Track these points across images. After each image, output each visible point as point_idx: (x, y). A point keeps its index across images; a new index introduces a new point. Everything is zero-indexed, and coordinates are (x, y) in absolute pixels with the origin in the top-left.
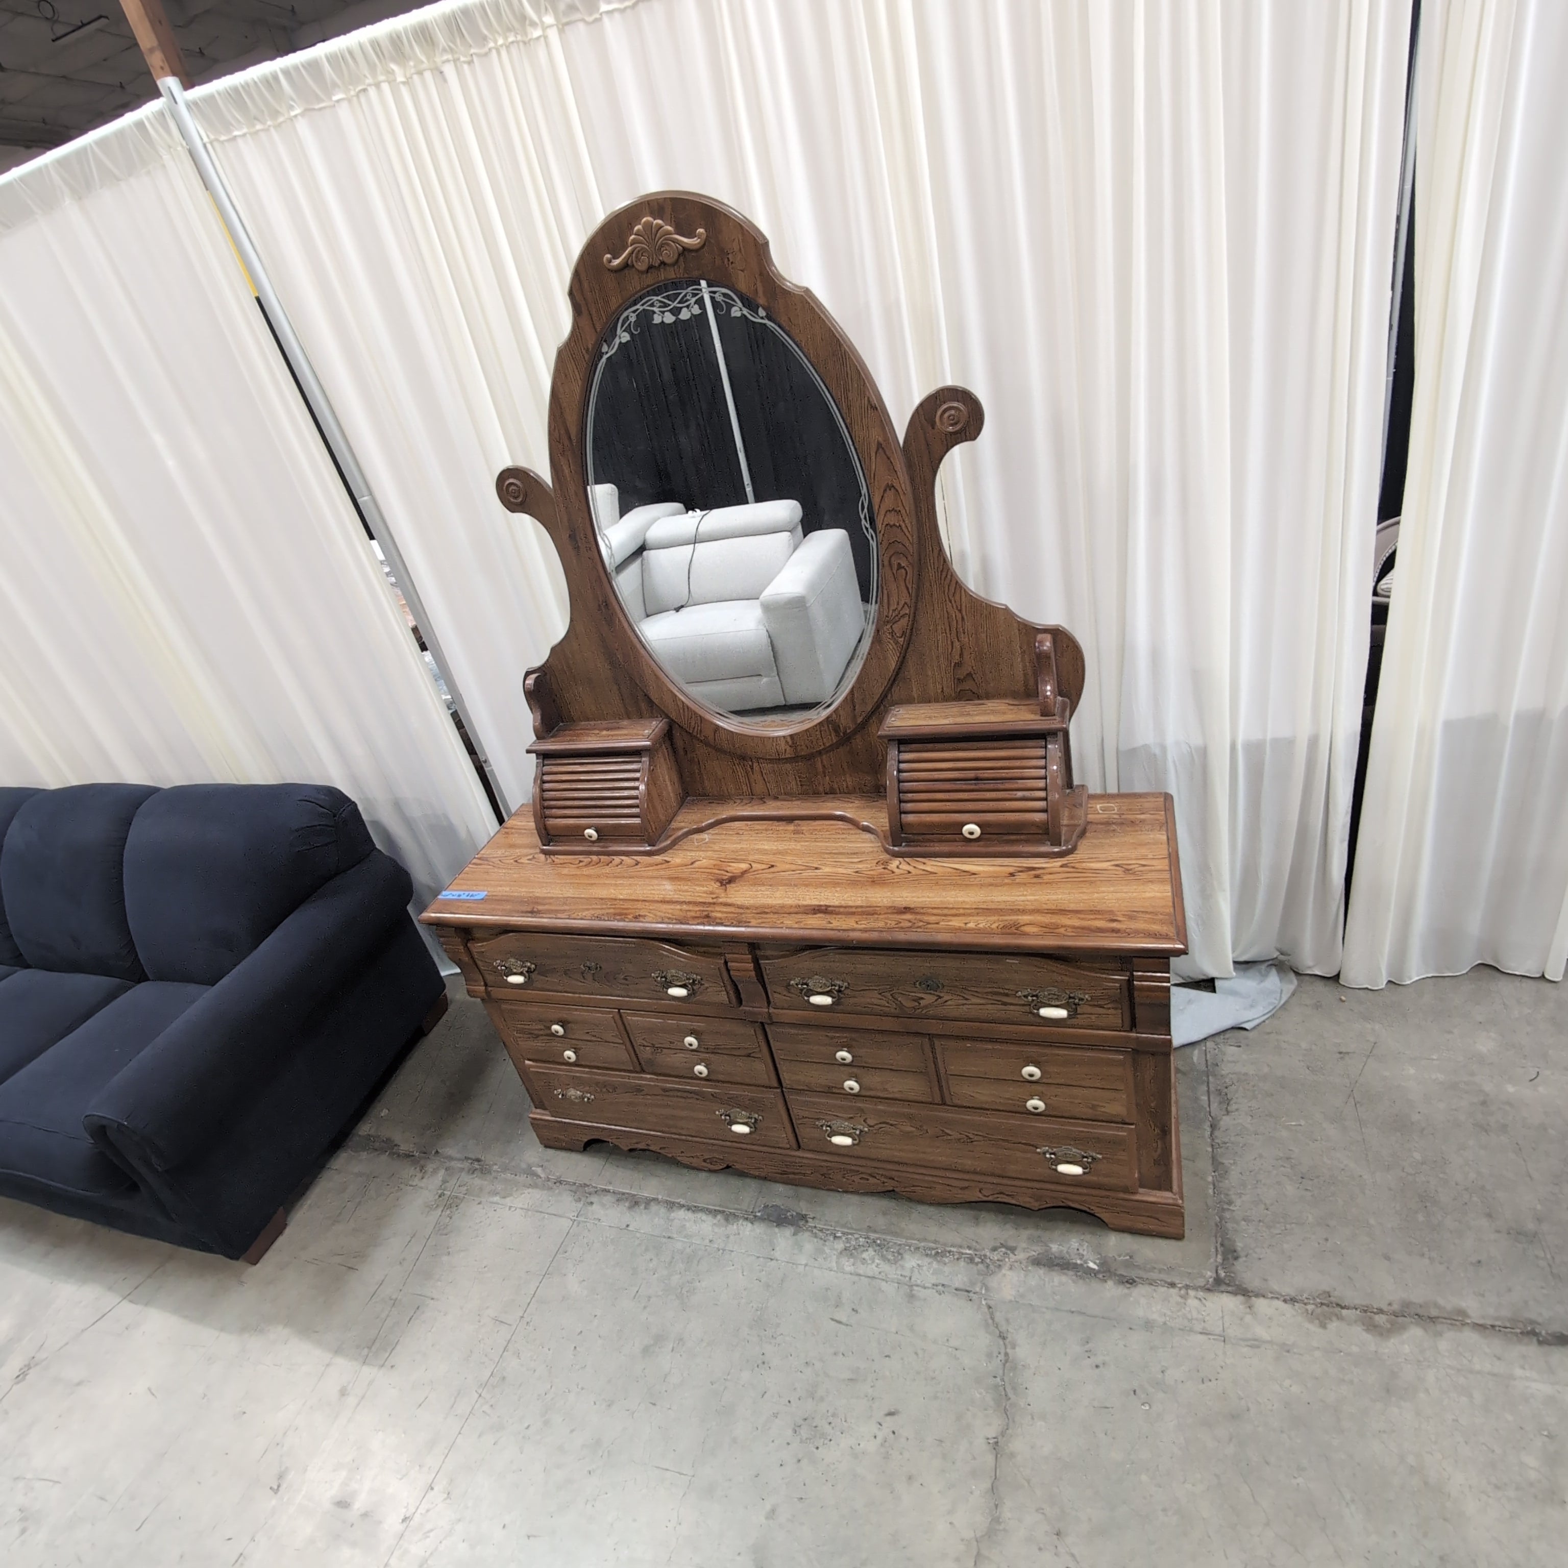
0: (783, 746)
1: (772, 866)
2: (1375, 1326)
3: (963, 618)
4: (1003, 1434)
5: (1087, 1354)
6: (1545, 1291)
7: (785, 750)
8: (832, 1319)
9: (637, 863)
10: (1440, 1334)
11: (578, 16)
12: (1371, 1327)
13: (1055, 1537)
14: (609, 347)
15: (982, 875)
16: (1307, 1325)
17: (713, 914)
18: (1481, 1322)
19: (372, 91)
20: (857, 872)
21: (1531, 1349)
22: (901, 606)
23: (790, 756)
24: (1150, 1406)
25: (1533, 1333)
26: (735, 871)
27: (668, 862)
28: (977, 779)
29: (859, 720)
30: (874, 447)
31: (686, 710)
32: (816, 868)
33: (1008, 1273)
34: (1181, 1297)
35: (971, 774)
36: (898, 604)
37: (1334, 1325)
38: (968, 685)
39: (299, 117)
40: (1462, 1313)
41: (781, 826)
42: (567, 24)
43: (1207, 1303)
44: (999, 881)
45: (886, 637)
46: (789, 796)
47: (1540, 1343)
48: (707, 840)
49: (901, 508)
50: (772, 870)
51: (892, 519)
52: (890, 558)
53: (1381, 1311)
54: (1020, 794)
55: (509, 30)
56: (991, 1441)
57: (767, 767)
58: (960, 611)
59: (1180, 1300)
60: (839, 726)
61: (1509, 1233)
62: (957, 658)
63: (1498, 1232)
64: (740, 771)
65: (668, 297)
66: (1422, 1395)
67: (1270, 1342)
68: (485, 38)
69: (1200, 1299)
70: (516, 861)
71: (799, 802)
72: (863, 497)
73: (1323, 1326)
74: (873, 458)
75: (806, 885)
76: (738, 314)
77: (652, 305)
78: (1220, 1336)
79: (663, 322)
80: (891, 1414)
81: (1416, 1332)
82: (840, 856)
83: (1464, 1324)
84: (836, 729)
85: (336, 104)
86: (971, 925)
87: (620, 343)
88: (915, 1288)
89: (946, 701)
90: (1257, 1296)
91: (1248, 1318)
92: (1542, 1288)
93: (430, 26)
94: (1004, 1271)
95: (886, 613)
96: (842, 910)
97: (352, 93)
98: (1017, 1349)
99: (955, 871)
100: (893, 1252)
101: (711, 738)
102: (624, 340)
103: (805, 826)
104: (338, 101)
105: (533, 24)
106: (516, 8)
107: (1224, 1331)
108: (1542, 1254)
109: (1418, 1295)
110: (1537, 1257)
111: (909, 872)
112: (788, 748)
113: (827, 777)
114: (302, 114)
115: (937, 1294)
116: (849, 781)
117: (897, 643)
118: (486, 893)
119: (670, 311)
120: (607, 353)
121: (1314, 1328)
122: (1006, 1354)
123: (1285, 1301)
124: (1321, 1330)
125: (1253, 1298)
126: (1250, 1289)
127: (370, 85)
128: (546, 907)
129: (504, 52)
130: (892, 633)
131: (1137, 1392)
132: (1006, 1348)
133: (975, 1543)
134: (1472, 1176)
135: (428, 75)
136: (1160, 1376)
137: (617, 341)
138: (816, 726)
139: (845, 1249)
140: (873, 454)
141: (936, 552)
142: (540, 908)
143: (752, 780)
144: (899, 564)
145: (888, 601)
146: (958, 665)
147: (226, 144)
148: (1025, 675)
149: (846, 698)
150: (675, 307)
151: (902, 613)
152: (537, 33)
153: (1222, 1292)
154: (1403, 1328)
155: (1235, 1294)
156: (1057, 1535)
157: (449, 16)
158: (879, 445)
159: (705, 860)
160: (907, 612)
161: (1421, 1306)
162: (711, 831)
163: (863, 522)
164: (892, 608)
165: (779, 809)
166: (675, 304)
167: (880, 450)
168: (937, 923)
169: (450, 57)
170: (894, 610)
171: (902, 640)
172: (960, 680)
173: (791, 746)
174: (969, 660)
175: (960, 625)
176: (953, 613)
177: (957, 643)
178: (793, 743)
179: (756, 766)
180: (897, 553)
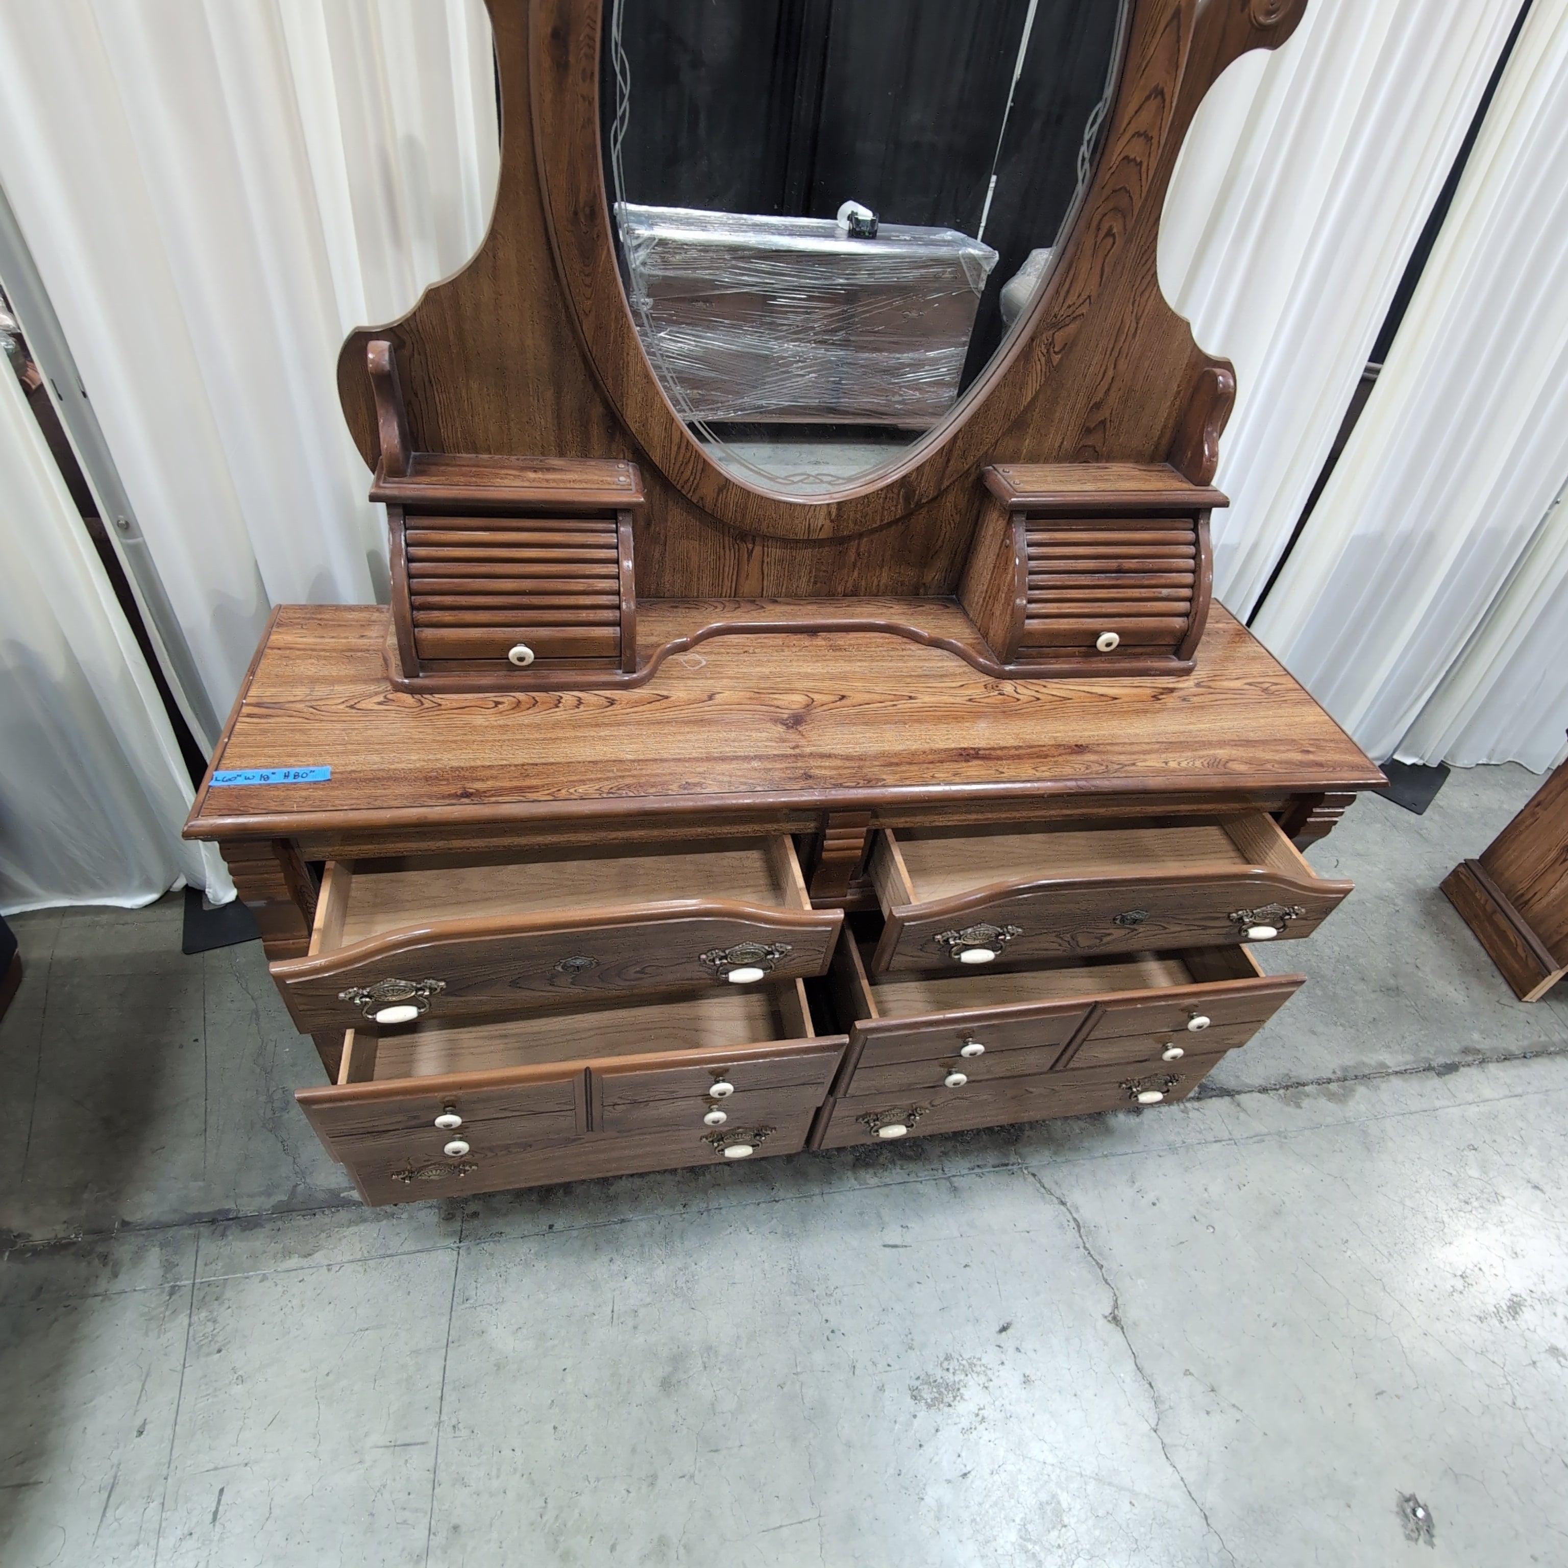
0: (821, 520)
1: (843, 697)
2: (1334, 1094)
3: (1135, 333)
4: (1116, 1306)
5: (1139, 1195)
6: (1423, 1032)
7: (822, 527)
8: (885, 1246)
9: (612, 702)
10: (1377, 1088)
12: (1332, 1096)
13: (1212, 1393)
15: (1127, 700)
16: (1287, 1109)
17: (816, 772)
18: (1397, 1069)
20: (970, 700)
21: (1435, 1082)
22: (1080, 300)
23: (824, 536)
24: (1214, 1228)
25: (1429, 1069)
26: (794, 707)
27: (667, 697)
28: (1119, 571)
29: (946, 484)
31: (683, 450)
32: (911, 698)
33: (1031, 1133)
34: (1183, 1112)
35: (1113, 564)
36: (1079, 296)
37: (1305, 1103)
38: (1094, 440)
40: (1383, 1065)
41: (804, 640)
43: (1206, 1112)
44: (1140, 706)
45: (1039, 351)
46: (795, 597)
47: (1439, 1074)
48: (704, 663)
49: (1153, 133)
50: (844, 702)
51: (1136, 150)
52: (1104, 215)
53: (1329, 1081)
54: (1165, 592)
56: (1110, 1319)
57: (776, 552)
58: (1138, 318)
59: (1183, 1115)
60: (915, 491)
61: (1381, 991)
62: (1098, 397)
63: (1374, 991)
64: (730, 558)
66: (1390, 1144)
67: (1269, 1134)
69: (1198, 1110)
70: (352, 707)
71: (814, 607)
73: (1298, 1106)
75: (918, 721)
78: (1230, 1139)
80: (1004, 1329)
81: (1361, 1090)
82: (931, 680)
83: (1388, 1075)
84: (907, 499)
86: (1173, 765)
88: (954, 1179)
89: (1060, 462)
90: (1239, 1093)
91: (1242, 1116)
92: (1421, 1030)
94: (1027, 1133)
95: (1056, 311)
96: (999, 752)
98: (1082, 1211)
99: (1089, 695)
100: (910, 1147)
101: (709, 501)
103: (842, 639)
107: (1230, 1134)
108: (1408, 1003)
109: (1349, 1058)
110: (1406, 1006)
111: (1038, 699)
112: (827, 523)
113: (856, 571)
115: (978, 1179)
116: (885, 578)
117: (1049, 361)
118: (330, 768)
121: (1291, 1110)
122: (1075, 1220)
123: (1259, 1092)
124: (1298, 1111)
125: (1237, 1096)
126: (1231, 1088)
128: (490, 784)
130: (1051, 344)
131: (1197, 1217)
132: (1071, 1213)
133: (1154, 1434)
134: (1337, 948)
136: (1206, 1195)
138: (882, 490)
139: (857, 1160)
141: (1152, 219)
142: (479, 785)
143: (743, 572)
144: (1111, 228)
145: (1070, 287)
146: (1098, 406)
149: (943, 447)
151: (1078, 311)
153: (1211, 1097)
154: (1352, 1090)
155: (1222, 1096)
156: (1213, 1390)
159: (727, 693)
160: (1084, 310)
161: (1355, 1068)
162: (697, 648)
163: (1084, 146)
164: (1068, 302)
165: (794, 616)
168: (1134, 764)
170: (1069, 306)
171: (1056, 359)
172: (1089, 431)
173: (832, 521)
174: (1113, 399)
175: (1127, 344)
176: (1129, 321)
177: (1110, 373)
178: (838, 515)
179: (758, 550)
180: (1116, 209)
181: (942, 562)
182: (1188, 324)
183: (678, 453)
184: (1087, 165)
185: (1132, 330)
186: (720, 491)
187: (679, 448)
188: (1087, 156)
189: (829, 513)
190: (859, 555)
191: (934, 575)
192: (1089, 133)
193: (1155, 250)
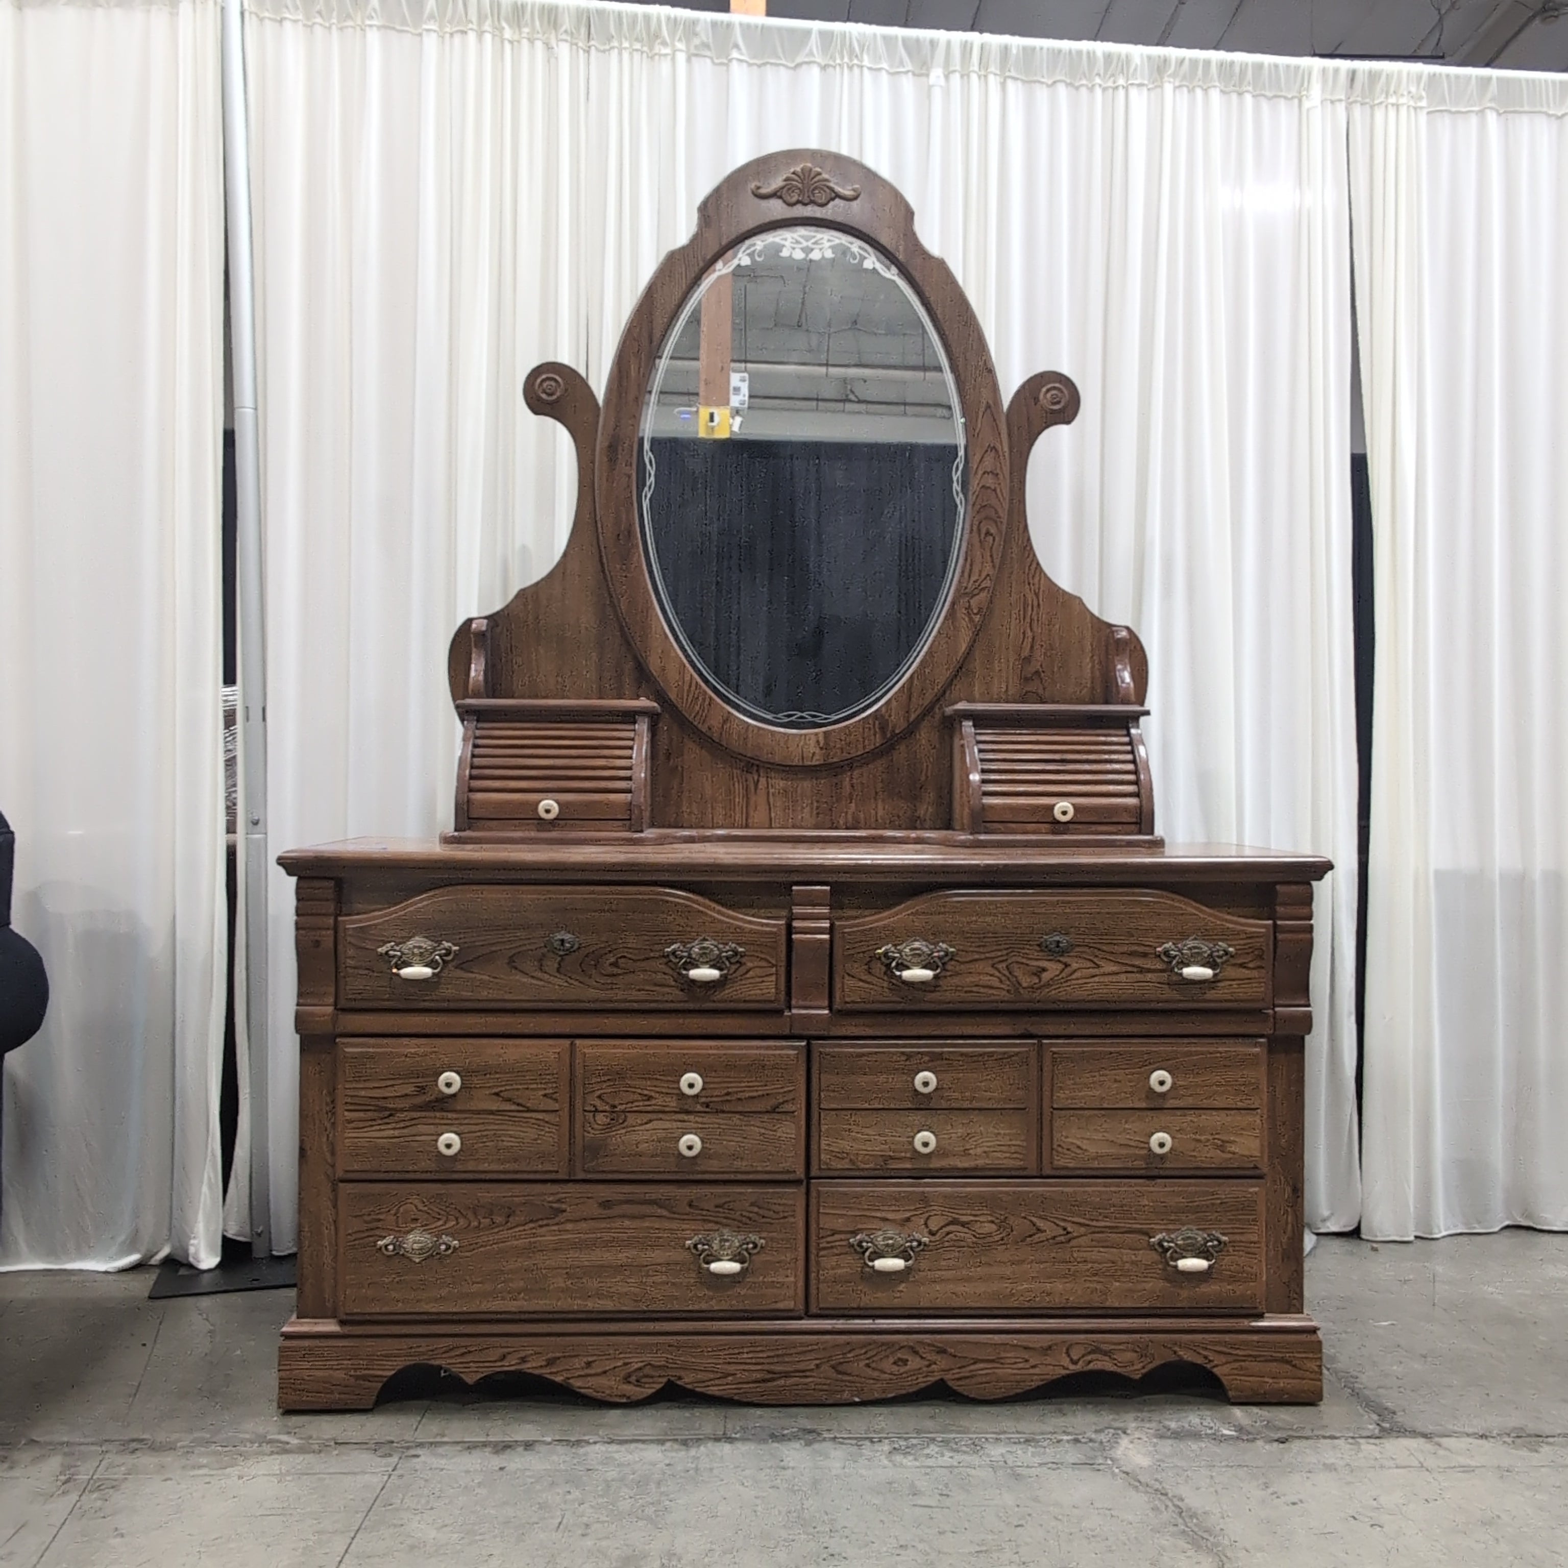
0: (812, 748)
3: (1039, 605)
7: (814, 754)
11: (708, 53)
14: (724, 265)
19: (472, 36)
22: (983, 577)
23: (817, 763)
29: (913, 717)
30: (984, 405)
35: (1056, 757)
36: (980, 575)
38: (1032, 687)
39: (375, 28)
42: (696, 55)
43: (1386, 1446)
45: (961, 613)
46: (800, 828)
49: (998, 471)
51: (989, 481)
52: (980, 523)
55: (637, 40)
57: (778, 783)
58: (1037, 595)
60: (887, 724)
62: (1026, 653)
64: (738, 788)
65: (802, 237)
68: (610, 38)
72: (958, 460)
74: (980, 416)
76: (871, 267)
77: (786, 239)
79: (790, 256)
84: (883, 729)
85: (424, 33)
87: (739, 266)
93: (560, 10)
95: (965, 585)
97: (448, 30)
101: (717, 732)
102: (743, 263)
104: (428, 30)
105: (664, 44)
106: (652, 29)
112: (818, 751)
113: (853, 805)
114: (379, 28)
116: (881, 810)
117: (971, 620)
119: (803, 249)
120: (720, 270)
127: (471, 29)
129: (626, 55)
130: (969, 608)
135: (539, 44)
137: (735, 262)
140: (981, 414)
141: (1021, 526)
143: (752, 802)
144: (987, 532)
145: (971, 570)
146: (1028, 660)
147: (267, 22)
148: (1093, 678)
149: (903, 687)
150: (807, 247)
151: (983, 585)
152: (667, 51)
157: (583, 10)
158: (988, 407)
160: (988, 585)
163: (955, 484)
164: (973, 579)
166: (810, 244)
167: (988, 411)
169: (569, 38)
170: (975, 582)
171: (977, 618)
172: (1027, 679)
173: (821, 748)
174: (1039, 655)
175: (1035, 612)
176: (1030, 597)
177: (1029, 634)
178: (826, 743)
179: (763, 780)
180: (986, 518)
181: (930, 795)
182: (1080, 599)
183: (689, 691)
184: (961, 495)
185: (1035, 603)
186: (725, 722)
187: (690, 686)
188: (959, 489)
189: (818, 742)
190: (853, 786)
191: (926, 809)
192: (956, 476)
193: (1032, 548)
